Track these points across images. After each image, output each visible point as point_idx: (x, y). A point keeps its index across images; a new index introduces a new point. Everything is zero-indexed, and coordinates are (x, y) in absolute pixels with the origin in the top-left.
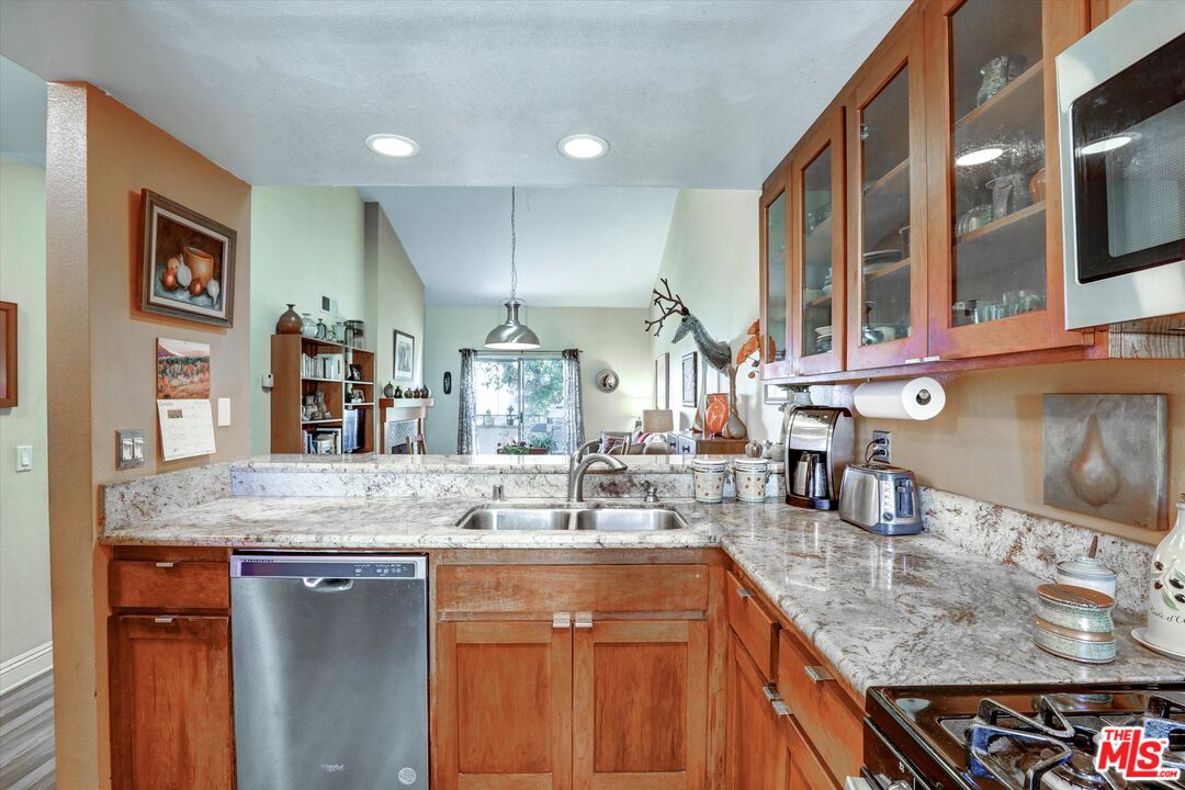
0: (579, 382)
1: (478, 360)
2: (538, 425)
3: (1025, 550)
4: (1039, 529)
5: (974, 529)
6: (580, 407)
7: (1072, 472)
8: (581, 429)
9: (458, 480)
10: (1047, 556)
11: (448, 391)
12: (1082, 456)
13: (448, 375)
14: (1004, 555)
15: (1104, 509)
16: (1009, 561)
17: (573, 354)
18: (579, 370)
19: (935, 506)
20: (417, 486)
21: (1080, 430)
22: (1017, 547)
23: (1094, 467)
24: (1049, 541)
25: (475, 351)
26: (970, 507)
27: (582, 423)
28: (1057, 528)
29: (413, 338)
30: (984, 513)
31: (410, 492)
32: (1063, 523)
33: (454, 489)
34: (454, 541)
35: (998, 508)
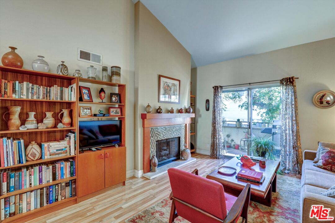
0: (296, 102)
1: (223, 92)
2: (266, 129)
6: (296, 120)
8: (297, 135)
11: (208, 109)
13: (208, 101)
17: (289, 81)
18: (295, 92)
25: (221, 87)
27: (298, 132)
29: (179, 81)
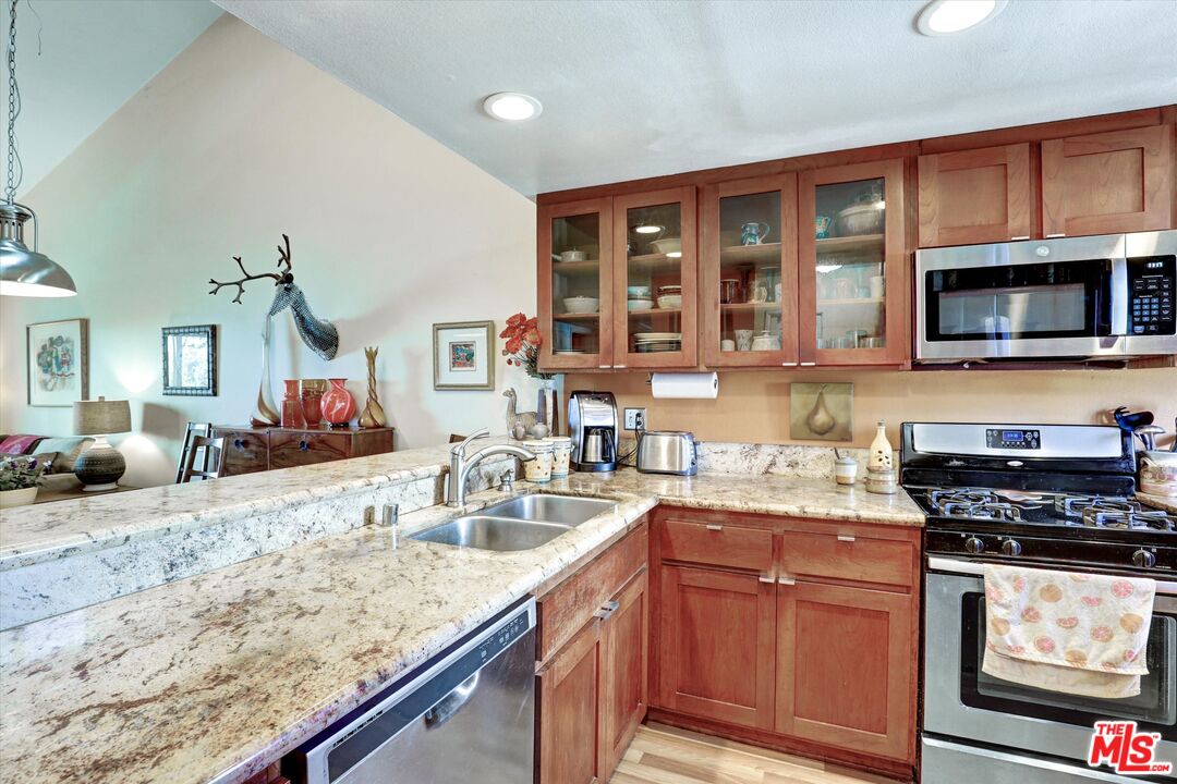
3: (778, 464)
4: (788, 451)
5: (739, 460)
7: (808, 421)
9: (322, 511)
10: (793, 465)
12: (815, 411)
14: (763, 470)
15: (826, 436)
16: (767, 472)
19: (706, 451)
20: (262, 535)
21: (813, 398)
22: (773, 464)
23: (821, 418)
24: (794, 457)
26: (735, 449)
28: (799, 449)
30: (747, 449)
31: (251, 550)
32: (803, 446)
33: (318, 527)
34: (565, 561)
35: (757, 446)
